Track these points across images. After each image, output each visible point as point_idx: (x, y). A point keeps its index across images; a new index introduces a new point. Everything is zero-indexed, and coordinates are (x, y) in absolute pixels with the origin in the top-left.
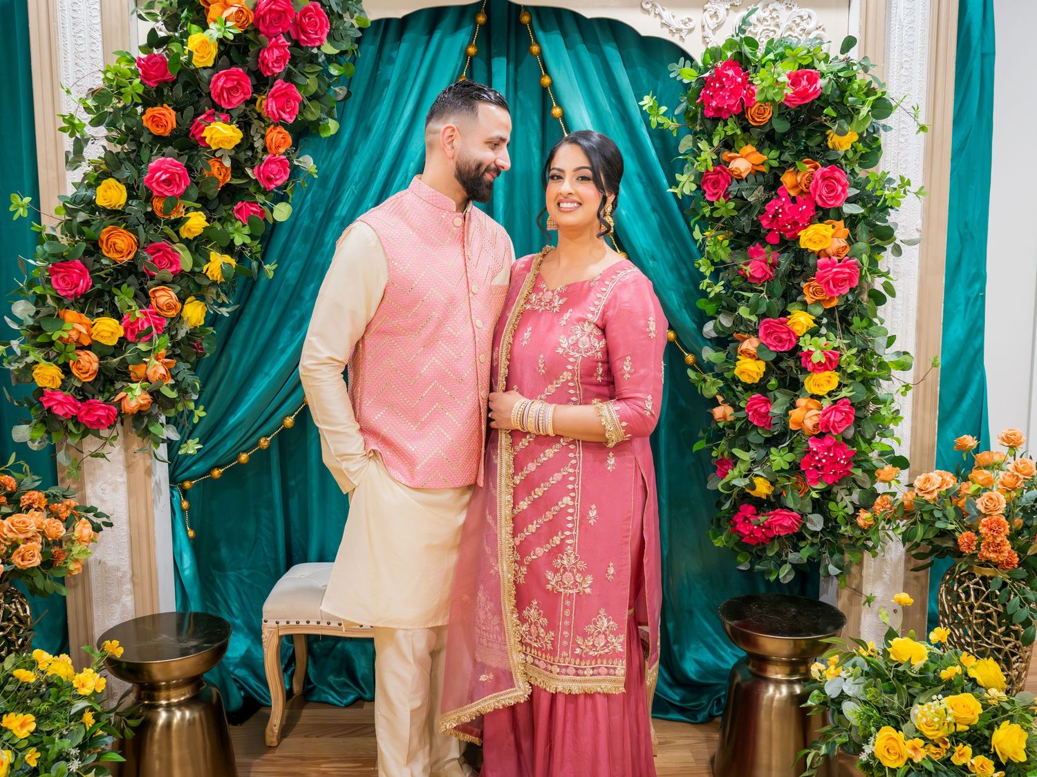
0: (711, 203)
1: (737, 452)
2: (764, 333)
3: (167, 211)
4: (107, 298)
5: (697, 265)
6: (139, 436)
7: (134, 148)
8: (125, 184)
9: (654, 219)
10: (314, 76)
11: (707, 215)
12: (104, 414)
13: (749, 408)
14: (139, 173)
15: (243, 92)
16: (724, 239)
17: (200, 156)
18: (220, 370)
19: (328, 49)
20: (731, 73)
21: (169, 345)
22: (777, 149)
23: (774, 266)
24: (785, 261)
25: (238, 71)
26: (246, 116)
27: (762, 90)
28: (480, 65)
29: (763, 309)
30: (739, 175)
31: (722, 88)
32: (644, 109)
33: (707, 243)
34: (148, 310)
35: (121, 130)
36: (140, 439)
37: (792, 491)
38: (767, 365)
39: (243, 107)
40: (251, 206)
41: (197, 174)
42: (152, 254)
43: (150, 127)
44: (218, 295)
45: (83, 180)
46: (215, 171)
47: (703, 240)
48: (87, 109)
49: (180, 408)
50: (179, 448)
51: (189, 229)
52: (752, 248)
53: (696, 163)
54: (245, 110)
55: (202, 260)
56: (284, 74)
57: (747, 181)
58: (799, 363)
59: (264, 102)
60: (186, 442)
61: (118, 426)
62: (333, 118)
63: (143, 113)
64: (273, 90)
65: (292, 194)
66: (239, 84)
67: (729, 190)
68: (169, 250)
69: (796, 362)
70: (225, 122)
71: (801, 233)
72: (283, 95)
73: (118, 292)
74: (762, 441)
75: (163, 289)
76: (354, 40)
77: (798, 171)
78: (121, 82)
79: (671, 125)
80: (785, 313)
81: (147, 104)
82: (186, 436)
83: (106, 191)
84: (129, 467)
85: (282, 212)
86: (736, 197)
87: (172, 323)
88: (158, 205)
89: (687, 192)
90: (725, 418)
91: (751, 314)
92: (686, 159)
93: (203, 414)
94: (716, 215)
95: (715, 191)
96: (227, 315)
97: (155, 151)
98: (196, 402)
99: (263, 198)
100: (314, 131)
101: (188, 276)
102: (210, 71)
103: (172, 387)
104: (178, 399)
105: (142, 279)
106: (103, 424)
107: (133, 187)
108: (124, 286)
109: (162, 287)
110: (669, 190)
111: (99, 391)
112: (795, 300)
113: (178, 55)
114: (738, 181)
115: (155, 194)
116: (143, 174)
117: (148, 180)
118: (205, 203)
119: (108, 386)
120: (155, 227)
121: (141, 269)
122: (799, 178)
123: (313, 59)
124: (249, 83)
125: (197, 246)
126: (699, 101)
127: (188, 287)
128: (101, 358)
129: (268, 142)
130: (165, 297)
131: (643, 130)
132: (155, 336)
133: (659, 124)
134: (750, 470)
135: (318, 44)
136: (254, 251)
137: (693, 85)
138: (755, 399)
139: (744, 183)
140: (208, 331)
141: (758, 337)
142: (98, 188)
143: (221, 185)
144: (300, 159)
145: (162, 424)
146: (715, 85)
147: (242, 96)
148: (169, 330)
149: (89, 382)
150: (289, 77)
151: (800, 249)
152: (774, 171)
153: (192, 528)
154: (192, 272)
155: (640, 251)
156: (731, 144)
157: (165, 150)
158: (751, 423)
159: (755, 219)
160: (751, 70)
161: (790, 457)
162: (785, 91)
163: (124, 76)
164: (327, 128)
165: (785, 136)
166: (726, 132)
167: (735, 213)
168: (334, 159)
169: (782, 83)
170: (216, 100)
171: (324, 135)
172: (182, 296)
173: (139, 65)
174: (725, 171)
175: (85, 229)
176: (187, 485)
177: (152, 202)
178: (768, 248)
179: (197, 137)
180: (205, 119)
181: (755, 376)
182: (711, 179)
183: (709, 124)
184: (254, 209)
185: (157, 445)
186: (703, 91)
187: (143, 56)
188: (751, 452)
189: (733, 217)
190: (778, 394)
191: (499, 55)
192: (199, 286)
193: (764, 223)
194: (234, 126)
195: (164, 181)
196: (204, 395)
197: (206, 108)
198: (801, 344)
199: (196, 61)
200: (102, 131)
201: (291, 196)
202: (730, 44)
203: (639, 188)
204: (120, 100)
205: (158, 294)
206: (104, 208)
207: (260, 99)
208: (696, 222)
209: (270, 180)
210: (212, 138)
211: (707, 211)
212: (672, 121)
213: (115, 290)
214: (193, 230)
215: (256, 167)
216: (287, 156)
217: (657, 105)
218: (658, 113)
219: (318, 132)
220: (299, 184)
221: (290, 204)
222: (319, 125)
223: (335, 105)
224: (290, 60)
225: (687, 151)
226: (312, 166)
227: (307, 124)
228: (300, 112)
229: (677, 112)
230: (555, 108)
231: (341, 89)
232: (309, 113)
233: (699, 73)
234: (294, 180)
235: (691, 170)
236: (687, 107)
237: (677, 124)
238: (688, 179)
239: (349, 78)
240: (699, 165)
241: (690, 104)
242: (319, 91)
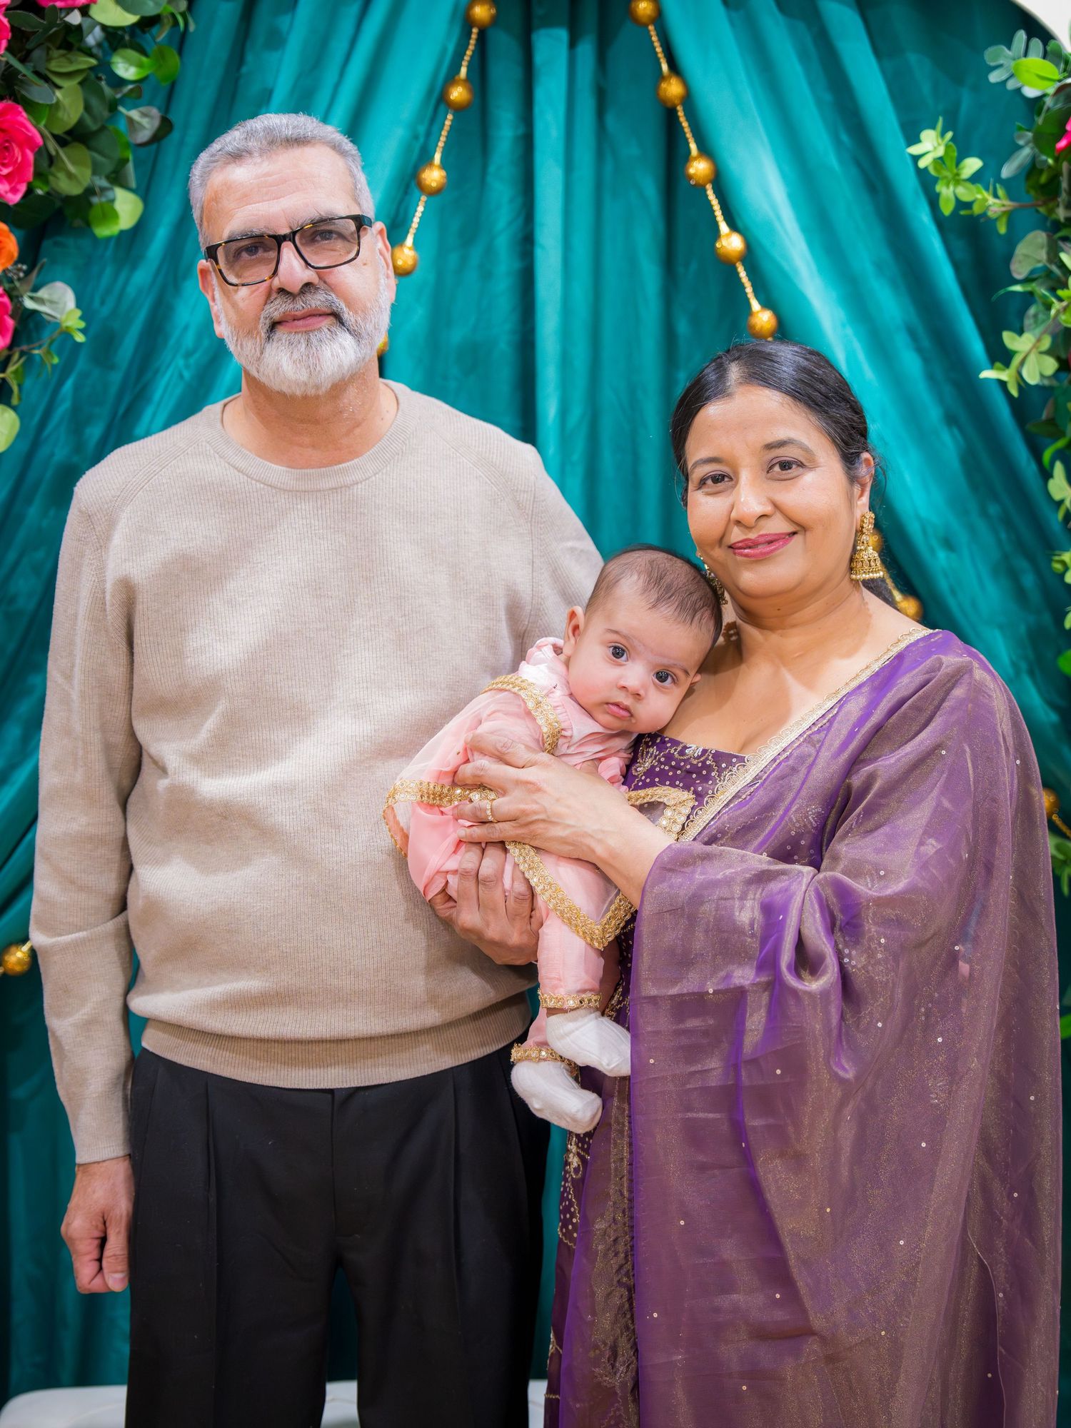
5: (1058, 567)
9: (949, 444)
10: (74, 82)
19: (110, 14)
28: (505, 46)
32: (922, 164)
53: (1057, 306)
62: (125, 186)
65: (20, 384)
79: (992, 204)
89: (1032, 378)
92: (1031, 294)
100: (78, 222)
110: (988, 374)
123: (70, 39)
126: (1063, 143)
133: (961, 205)
137: (1049, 102)
144: (42, 293)
150: (9, 85)
155: (914, 529)
164: (110, 214)
168: (131, 291)
171: (103, 231)
191: (549, 23)
201: (15, 389)
203: (911, 363)
208: (1059, 455)
212: (996, 196)
216: (7, 286)
217: (955, 154)
218: (958, 175)
219: (88, 224)
220: (37, 359)
221: (14, 408)
222: (90, 205)
223: (131, 158)
224: (9, 41)
225: (1032, 272)
226: (71, 311)
227: (58, 204)
228: (39, 175)
229: (1006, 172)
230: (695, 159)
231: (144, 115)
232: (61, 175)
233: (1065, 70)
234: (25, 347)
235: (1044, 321)
236: (1034, 160)
237: (1007, 202)
238: (1035, 346)
239: (166, 84)
240: (1065, 309)
241: (1042, 152)
242: (89, 121)
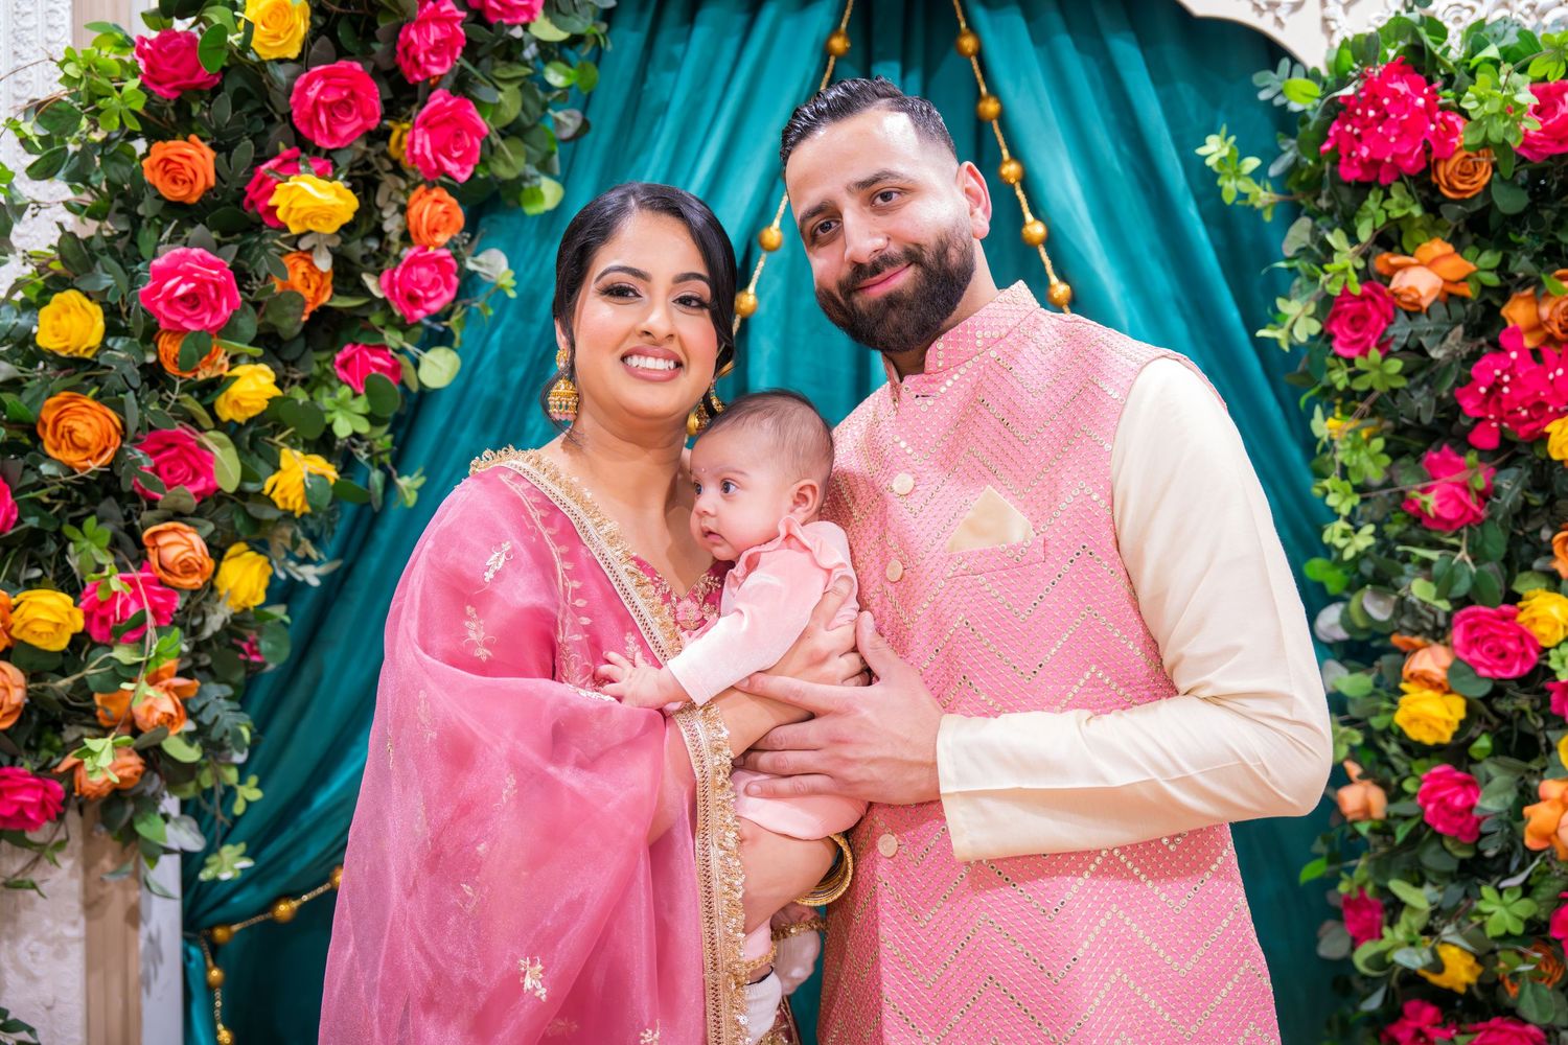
0: (1350, 362)
1: (1399, 888)
2: (1464, 638)
3: (187, 363)
4: (52, 547)
5: (1320, 492)
6: (115, 839)
7: (124, 227)
8: (101, 304)
10: (514, 86)
11: (1340, 386)
12: (32, 800)
13: (1426, 798)
14: (132, 280)
15: (361, 113)
16: (1372, 437)
17: (265, 248)
18: (297, 695)
19: (545, 29)
20: (1402, 88)
21: (185, 648)
22: (1496, 250)
23: (1484, 496)
24: (1511, 485)
25: (351, 67)
26: (367, 165)
27: (1479, 123)
29: (1462, 587)
30: (1413, 304)
31: (1383, 117)
32: (1209, 162)
33: (1338, 446)
34: (138, 575)
35: (98, 190)
36: (117, 845)
37: (1533, 983)
38: (1470, 708)
39: (362, 146)
40: (373, 355)
41: (256, 286)
42: (153, 454)
43: (159, 186)
44: (296, 542)
45: (13, 290)
46: (296, 278)
47: (1331, 441)
48: (25, 142)
49: (207, 780)
50: (203, 866)
51: (236, 403)
52: (1436, 456)
53: (1323, 278)
54: (366, 153)
55: (263, 466)
56: (450, 80)
57: (1428, 315)
58: (1538, 703)
59: (406, 138)
60: (217, 851)
61: (72, 816)
62: (550, 175)
63: (147, 154)
64: (425, 110)
65: (461, 330)
66: (352, 95)
67: (1391, 333)
68: (191, 444)
69: (1532, 701)
70: (320, 174)
71: (1553, 428)
72: (446, 121)
73: (77, 535)
74: (1453, 866)
75: (175, 530)
76: (598, 14)
77: (1547, 295)
78: (99, 86)
79: (1263, 197)
80: (1513, 598)
81: (154, 134)
82: (219, 838)
83: (58, 317)
84: (92, 906)
85: (438, 369)
86: (1405, 348)
87: (194, 603)
88: (169, 348)
89: (1301, 336)
90: (1366, 811)
91: (1439, 597)
92: (1295, 269)
93: (255, 795)
94: (1360, 385)
95: (1359, 335)
96: (315, 582)
97: (167, 234)
98: (243, 770)
99: (399, 336)
100: (511, 202)
101: (233, 501)
102: (292, 68)
103: (190, 738)
104: (204, 761)
105: (130, 506)
106: (28, 820)
107: (119, 311)
108: (90, 523)
109: (170, 525)
111: (28, 747)
112: (1528, 568)
113: (222, 31)
114: (1410, 315)
115: (163, 325)
116: (138, 282)
117: (146, 296)
118: (271, 346)
119: (48, 736)
120: (164, 396)
121: (126, 486)
122: (1545, 311)
123: (510, 51)
124: (376, 96)
125: (254, 438)
126: (1327, 146)
127: (232, 524)
128: (33, 676)
129: (412, 221)
130: (180, 545)
131: (1190, 212)
132: (151, 632)
133: (1243, 196)
134: (1428, 931)
135: (524, 19)
136: (377, 448)
137: (1312, 115)
138: (1438, 776)
139: (1424, 320)
140: (271, 617)
141: (1446, 645)
142: (44, 311)
143: (310, 308)
144: (481, 258)
145: (166, 818)
146: (1365, 113)
147: (360, 121)
148: (185, 612)
149: (5, 731)
150: (462, 85)
151: (1549, 459)
152: (1487, 296)
153: (227, 1027)
154: (241, 493)
156: (1394, 237)
157: (190, 233)
158: (1428, 826)
159: (1445, 394)
160: (1438, 84)
161: (1525, 908)
162: (1525, 125)
163: (105, 72)
164: (537, 196)
165: (1516, 220)
166: (1387, 211)
167: (1402, 383)
169: (1519, 106)
170: (303, 129)
171: (532, 210)
172: (216, 543)
173: (141, 53)
174: (1380, 292)
175: (9, 398)
176: (220, 933)
177: (156, 346)
178: (1471, 458)
179: (260, 207)
180: (278, 168)
181: (1442, 727)
182: (1347, 311)
183: (1346, 196)
184: (379, 360)
185: (153, 859)
186: (1336, 127)
187: (154, 35)
188: (1428, 890)
189: (1394, 392)
190: (1490, 767)
191: (887, 56)
192: (256, 523)
193: (1469, 404)
194: (340, 184)
195: (183, 298)
196: (259, 755)
197: (282, 146)
198: (1554, 664)
199: (263, 45)
200: (58, 189)
201: (458, 334)
202: (1398, 27)
204: (95, 126)
205: (162, 541)
206: (53, 353)
207: (399, 130)
208: (1316, 399)
209: (414, 301)
210: (290, 210)
211: (1339, 378)
212: (1265, 190)
213: (68, 530)
214: (244, 404)
215: (386, 273)
216: (453, 251)
217: (1237, 155)
218: (1238, 171)
219: (519, 204)
220: (474, 312)
221: (456, 350)
222: (522, 189)
223: (557, 149)
224: (464, 49)
225: (1300, 250)
226: (504, 273)
227: (496, 187)
228: (483, 162)
229: (1274, 171)
230: (1008, 163)
231: (569, 116)
232: (501, 163)
233: (1323, 89)
234: (466, 301)
235: (1308, 291)
236: (1297, 160)
237: (1273, 195)
238: (1304, 310)
239: (585, 93)
240: (1329, 281)
241: (1304, 154)
242: (525, 119)
